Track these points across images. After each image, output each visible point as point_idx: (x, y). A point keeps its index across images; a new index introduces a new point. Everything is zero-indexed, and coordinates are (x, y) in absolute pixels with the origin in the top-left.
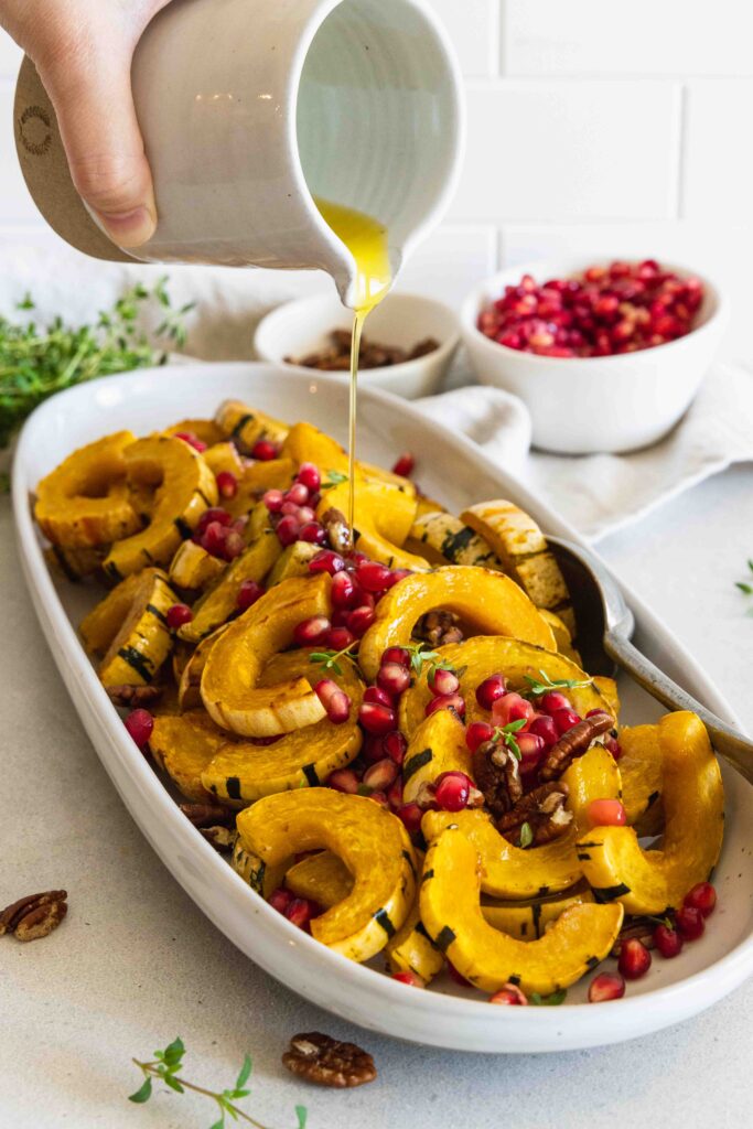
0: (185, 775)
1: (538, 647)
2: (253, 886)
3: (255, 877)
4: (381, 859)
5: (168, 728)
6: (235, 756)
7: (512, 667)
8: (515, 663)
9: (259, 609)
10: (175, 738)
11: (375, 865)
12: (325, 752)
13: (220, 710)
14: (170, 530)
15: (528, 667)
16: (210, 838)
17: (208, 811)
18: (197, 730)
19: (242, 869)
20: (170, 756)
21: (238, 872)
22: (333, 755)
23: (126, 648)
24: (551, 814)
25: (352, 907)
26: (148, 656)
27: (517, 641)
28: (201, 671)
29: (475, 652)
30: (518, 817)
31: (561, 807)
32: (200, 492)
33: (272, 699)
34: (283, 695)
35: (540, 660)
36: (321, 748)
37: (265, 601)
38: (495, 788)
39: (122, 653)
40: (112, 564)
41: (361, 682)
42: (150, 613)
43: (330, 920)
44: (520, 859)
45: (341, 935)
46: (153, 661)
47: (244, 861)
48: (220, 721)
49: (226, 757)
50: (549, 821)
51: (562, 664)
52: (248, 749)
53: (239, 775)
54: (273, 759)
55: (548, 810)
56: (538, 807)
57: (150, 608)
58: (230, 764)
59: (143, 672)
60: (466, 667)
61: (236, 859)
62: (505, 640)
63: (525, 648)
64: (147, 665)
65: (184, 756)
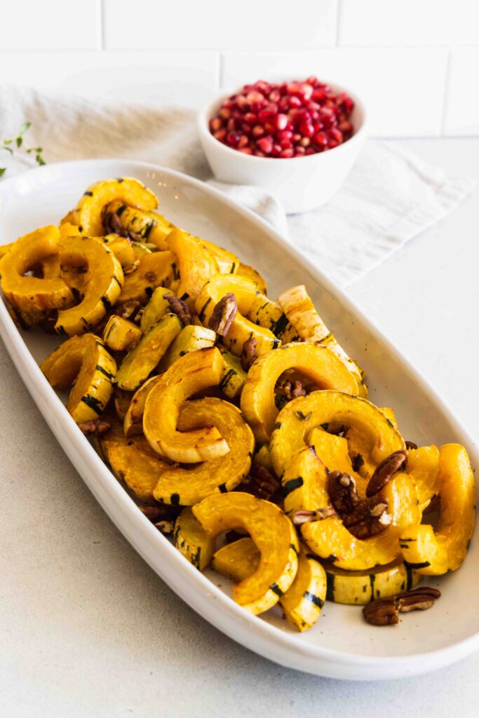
0: (140, 488)
1: (352, 396)
2: (193, 563)
3: (194, 558)
4: (277, 548)
5: (123, 454)
6: (173, 477)
7: (339, 412)
8: (341, 408)
9: (174, 371)
10: (129, 461)
11: (273, 551)
12: (231, 475)
13: (160, 446)
14: (100, 306)
15: (349, 411)
16: (160, 529)
17: (157, 511)
18: (143, 455)
19: (185, 552)
20: (128, 474)
21: (182, 554)
22: (236, 476)
23: (86, 396)
24: (379, 517)
25: (257, 579)
26: (99, 399)
27: (340, 393)
28: (142, 415)
29: (316, 402)
30: (357, 517)
31: (385, 512)
32: (115, 278)
33: (195, 441)
34: (202, 438)
35: (355, 405)
36: (228, 472)
37: (177, 367)
38: (342, 498)
39: (84, 399)
40: (61, 327)
41: (247, 425)
42: (99, 371)
43: (244, 587)
44: (362, 547)
45: (251, 599)
46: (103, 402)
47: (186, 547)
48: (159, 451)
49: (167, 479)
50: (379, 523)
51: (368, 407)
52: (181, 473)
53: (179, 492)
54: (198, 480)
55: (377, 515)
56: (370, 512)
57: (98, 368)
58: (171, 484)
59: (96, 409)
60: (311, 413)
61: (180, 546)
62: (332, 393)
63: (345, 397)
64: (99, 405)
65: (136, 474)
